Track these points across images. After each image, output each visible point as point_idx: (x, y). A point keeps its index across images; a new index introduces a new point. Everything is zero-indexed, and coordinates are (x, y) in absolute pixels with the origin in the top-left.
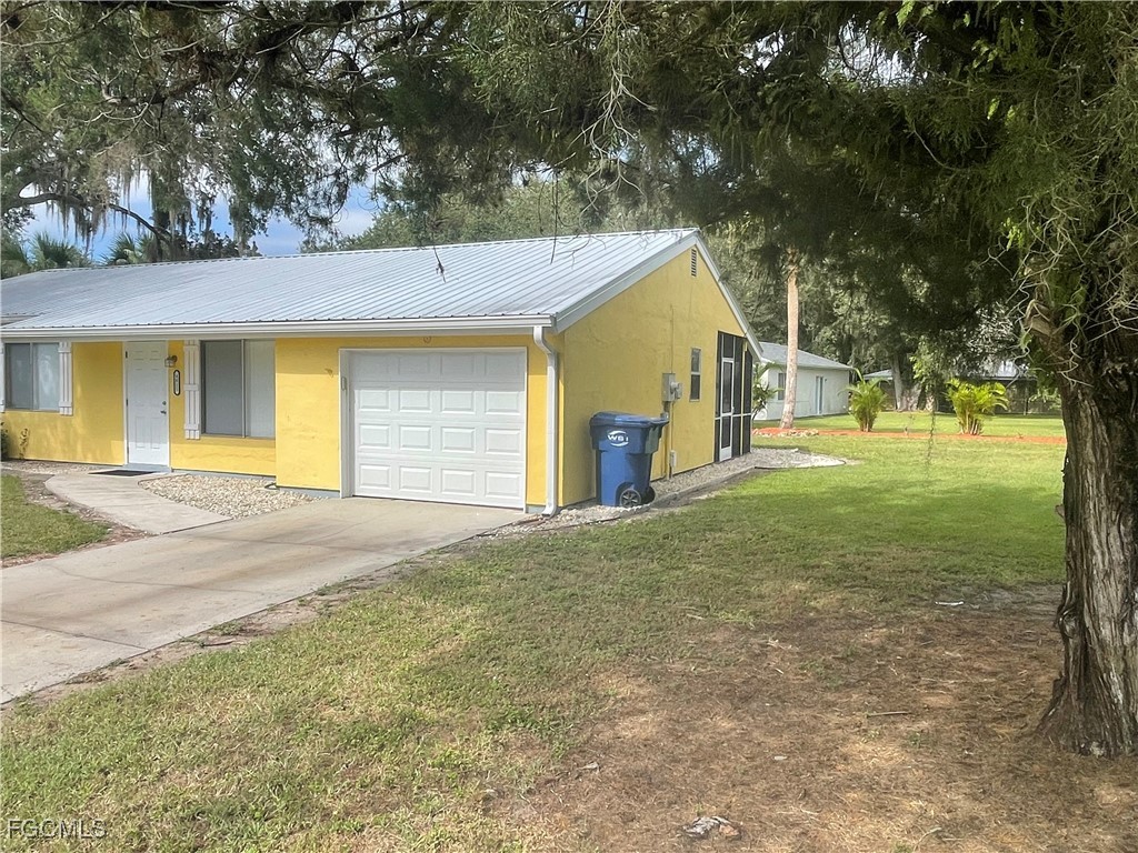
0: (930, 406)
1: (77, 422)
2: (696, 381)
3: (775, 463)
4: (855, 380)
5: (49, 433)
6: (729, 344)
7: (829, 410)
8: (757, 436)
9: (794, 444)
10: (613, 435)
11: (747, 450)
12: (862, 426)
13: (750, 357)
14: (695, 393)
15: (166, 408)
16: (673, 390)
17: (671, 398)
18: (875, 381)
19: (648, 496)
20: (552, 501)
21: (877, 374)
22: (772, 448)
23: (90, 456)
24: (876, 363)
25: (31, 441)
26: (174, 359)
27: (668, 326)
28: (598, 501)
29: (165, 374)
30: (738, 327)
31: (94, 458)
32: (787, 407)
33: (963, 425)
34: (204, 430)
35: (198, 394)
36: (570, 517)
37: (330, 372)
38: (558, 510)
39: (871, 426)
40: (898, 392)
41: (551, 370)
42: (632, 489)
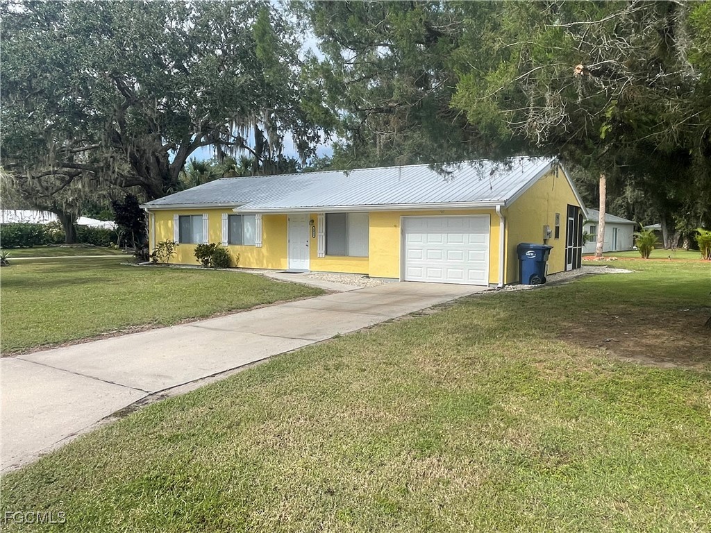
0: (685, 246)
1: (264, 251)
2: (557, 229)
3: (596, 272)
4: (639, 229)
5: (250, 255)
6: (572, 210)
7: (621, 248)
8: (584, 260)
9: (604, 264)
10: (528, 253)
11: (579, 266)
12: (643, 255)
13: (582, 217)
14: (557, 236)
15: (309, 244)
16: (549, 234)
17: (547, 238)
18: (651, 230)
19: (544, 281)
20: (502, 281)
21: (651, 226)
22: (592, 265)
23: (270, 265)
24: (650, 219)
25: (241, 259)
26: (312, 221)
27: (546, 203)
28: (521, 283)
29: (309, 228)
30: (577, 202)
31: (272, 266)
32: (599, 245)
33: (704, 254)
34: (326, 254)
35: (324, 237)
36: (510, 288)
37: (395, 226)
38: (504, 285)
39: (648, 255)
40: (665, 237)
41: (502, 224)
42: (537, 277)
